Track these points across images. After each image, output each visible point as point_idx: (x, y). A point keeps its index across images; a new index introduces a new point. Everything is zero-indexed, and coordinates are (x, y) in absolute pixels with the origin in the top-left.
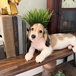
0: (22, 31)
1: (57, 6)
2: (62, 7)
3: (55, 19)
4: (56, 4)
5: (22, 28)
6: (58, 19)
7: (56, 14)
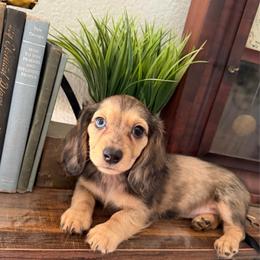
0: (35, 87)
1: (226, 30)
2: (249, 45)
3: (204, 89)
4: (223, 23)
5: (38, 73)
6: (217, 91)
7: (215, 65)
